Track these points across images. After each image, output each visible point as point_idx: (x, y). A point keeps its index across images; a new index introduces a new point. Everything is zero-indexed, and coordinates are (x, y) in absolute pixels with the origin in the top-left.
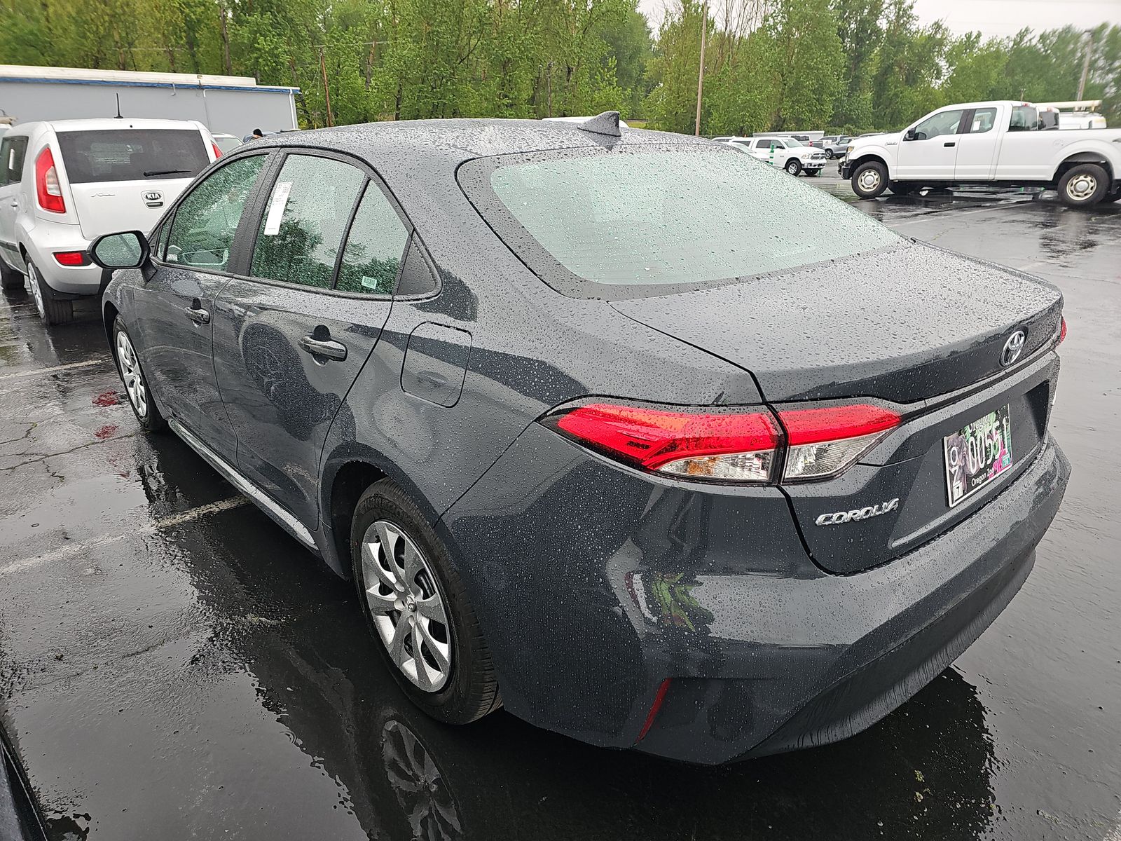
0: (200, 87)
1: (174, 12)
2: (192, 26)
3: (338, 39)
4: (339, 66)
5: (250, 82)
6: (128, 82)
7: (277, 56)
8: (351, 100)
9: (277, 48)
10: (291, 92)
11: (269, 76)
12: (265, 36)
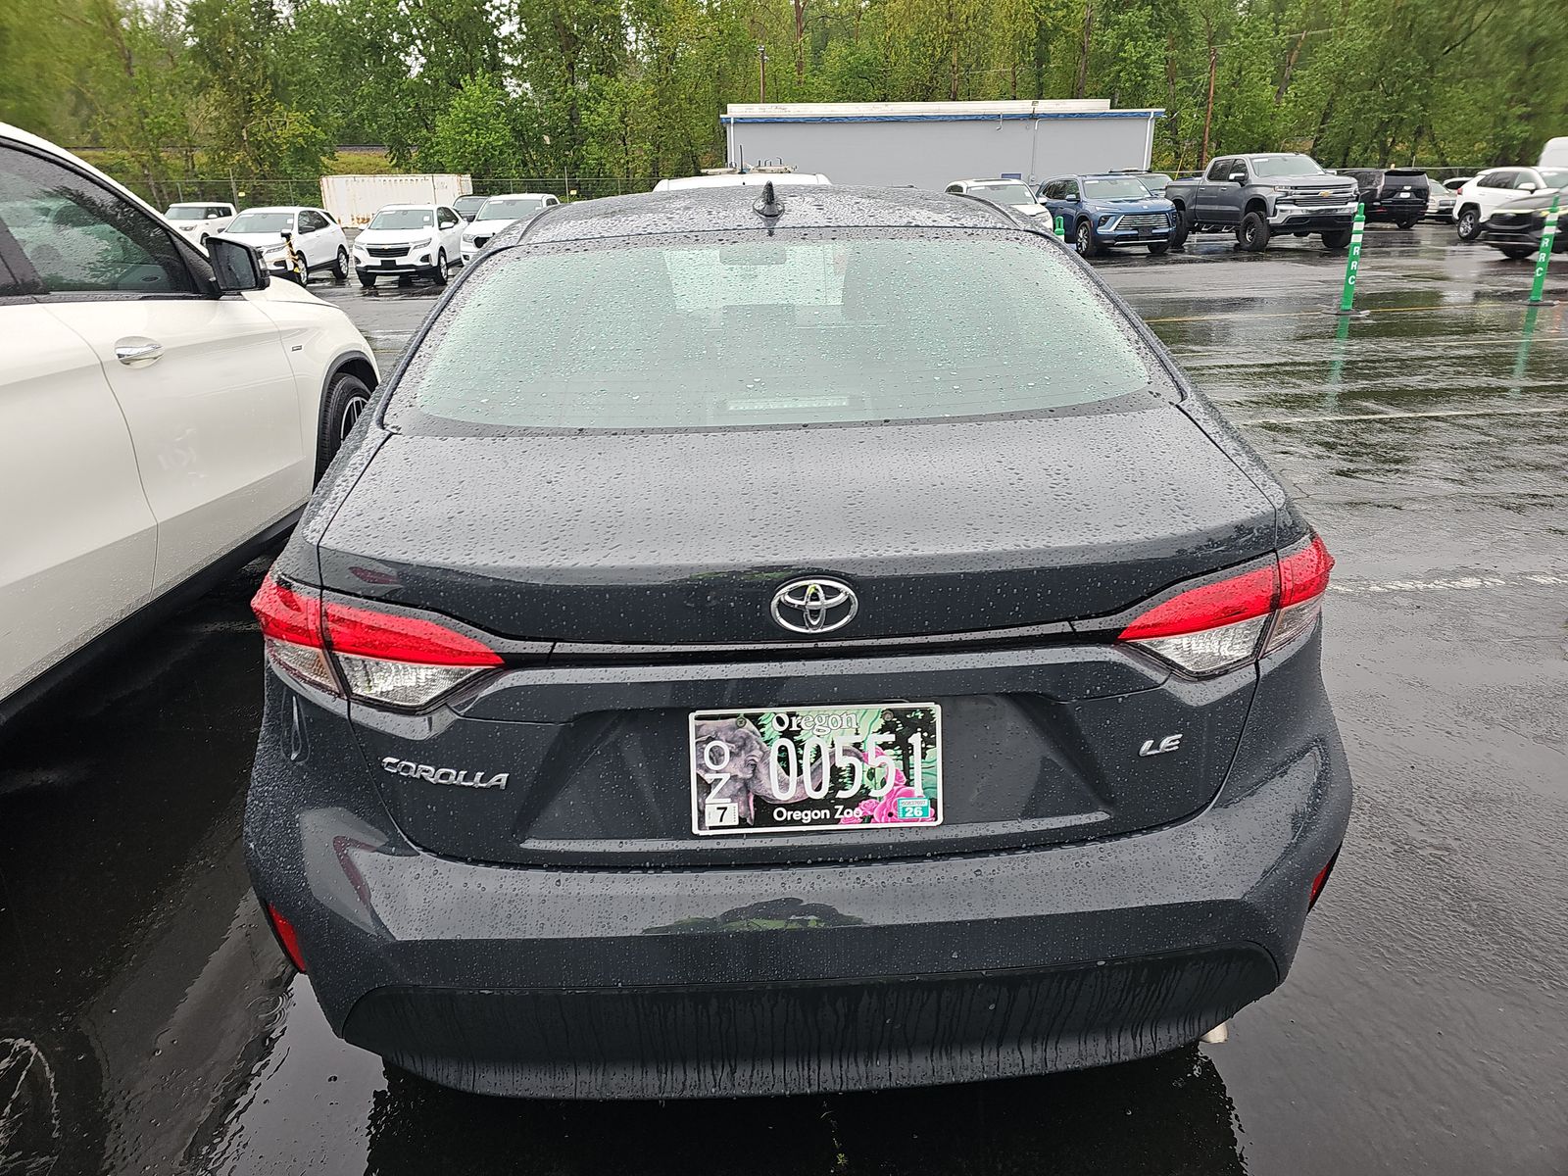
0: (1033, 117)
1: (1026, 21)
2: (1045, 36)
3: (1247, 34)
4: (1239, 72)
5: (1102, 105)
6: (950, 116)
7: (1146, 67)
8: (1246, 122)
9: (1148, 55)
10: (1152, 116)
11: (1128, 95)
12: (1135, 40)
